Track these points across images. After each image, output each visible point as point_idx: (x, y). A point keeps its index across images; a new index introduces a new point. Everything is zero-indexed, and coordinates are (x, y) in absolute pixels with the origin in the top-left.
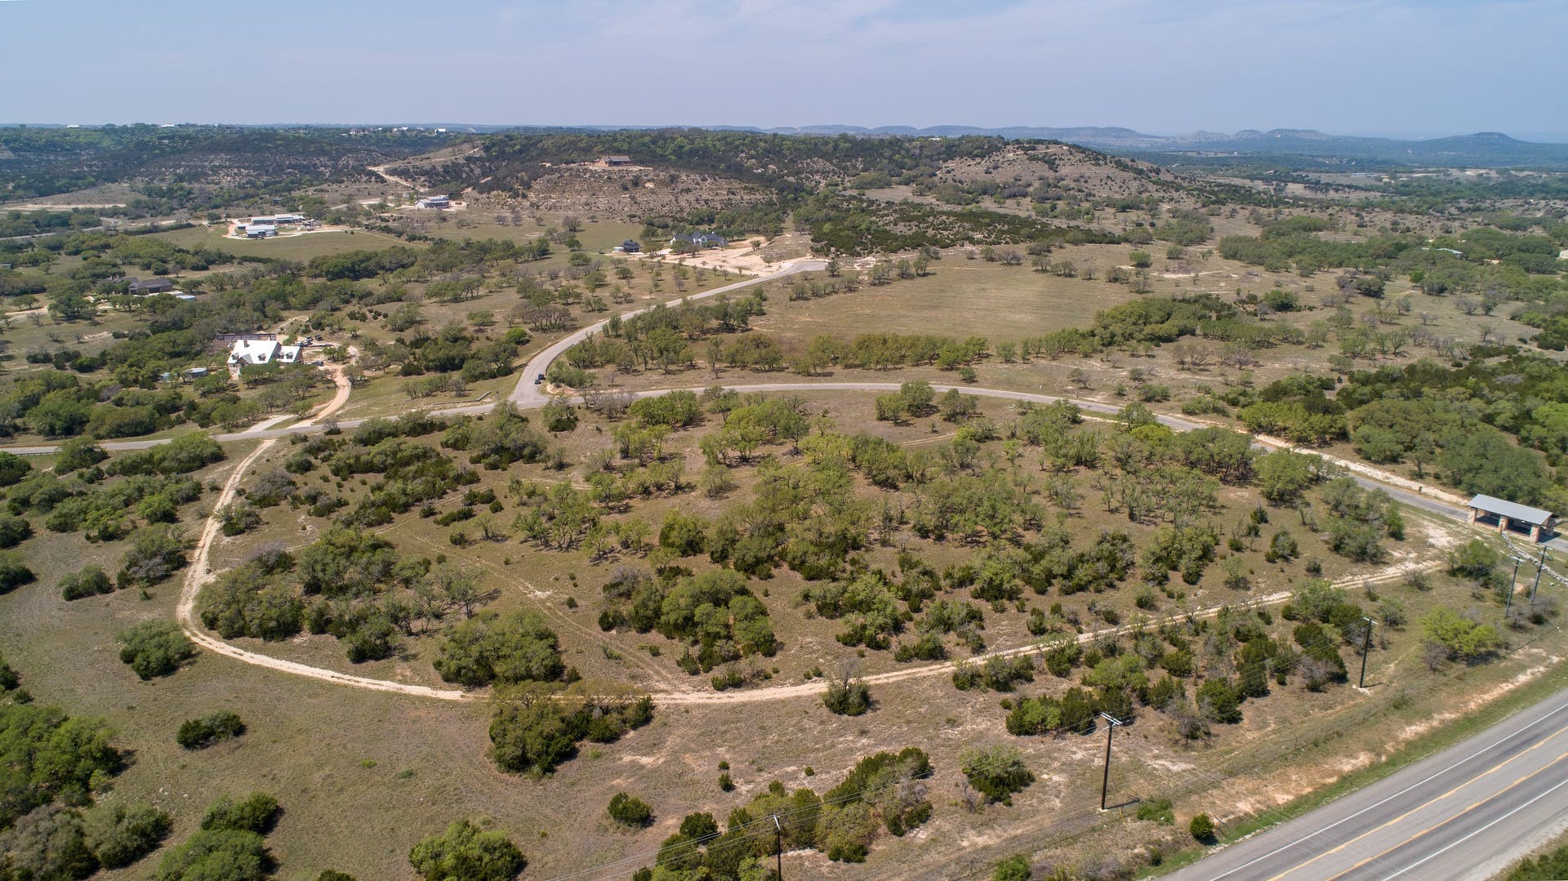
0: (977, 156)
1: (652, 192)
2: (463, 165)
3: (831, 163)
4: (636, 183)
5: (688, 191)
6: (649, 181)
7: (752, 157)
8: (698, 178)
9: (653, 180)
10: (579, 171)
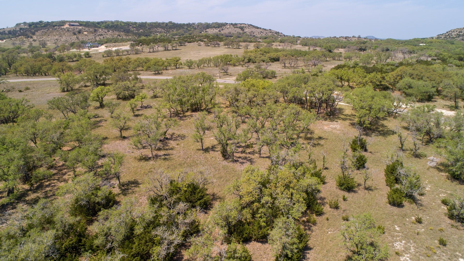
0: (217, 27)
1: (86, 35)
2: (18, 31)
3: (164, 30)
4: (79, 32)
5: (101, 35)
6: (85, 31)
7: (134, 27)
8: (106, 31)
9: (87, 31)
10: (57, 28)
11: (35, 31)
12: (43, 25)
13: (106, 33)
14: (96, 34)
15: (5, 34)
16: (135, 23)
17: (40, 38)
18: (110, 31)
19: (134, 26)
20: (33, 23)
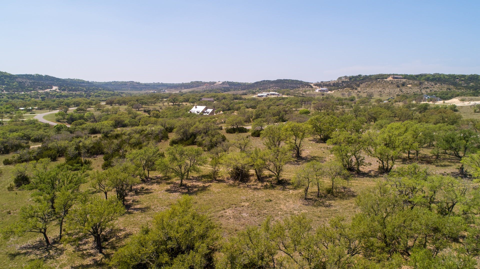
1: (410, 88)
4: (403, 85)
5: (427, 88)
6: (409, 84)
8: (433, 83)
9: (411, 84)
10: (380, 81)
11: (360, 83)
12: (362, 78)
13: (432, 86)
14: (421, 87)
15: (331, 86)
16: (464, 76)
17: (364, 90)
18: (437, 84)
19: (462, 79)
20: (353, 77)
